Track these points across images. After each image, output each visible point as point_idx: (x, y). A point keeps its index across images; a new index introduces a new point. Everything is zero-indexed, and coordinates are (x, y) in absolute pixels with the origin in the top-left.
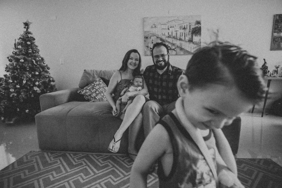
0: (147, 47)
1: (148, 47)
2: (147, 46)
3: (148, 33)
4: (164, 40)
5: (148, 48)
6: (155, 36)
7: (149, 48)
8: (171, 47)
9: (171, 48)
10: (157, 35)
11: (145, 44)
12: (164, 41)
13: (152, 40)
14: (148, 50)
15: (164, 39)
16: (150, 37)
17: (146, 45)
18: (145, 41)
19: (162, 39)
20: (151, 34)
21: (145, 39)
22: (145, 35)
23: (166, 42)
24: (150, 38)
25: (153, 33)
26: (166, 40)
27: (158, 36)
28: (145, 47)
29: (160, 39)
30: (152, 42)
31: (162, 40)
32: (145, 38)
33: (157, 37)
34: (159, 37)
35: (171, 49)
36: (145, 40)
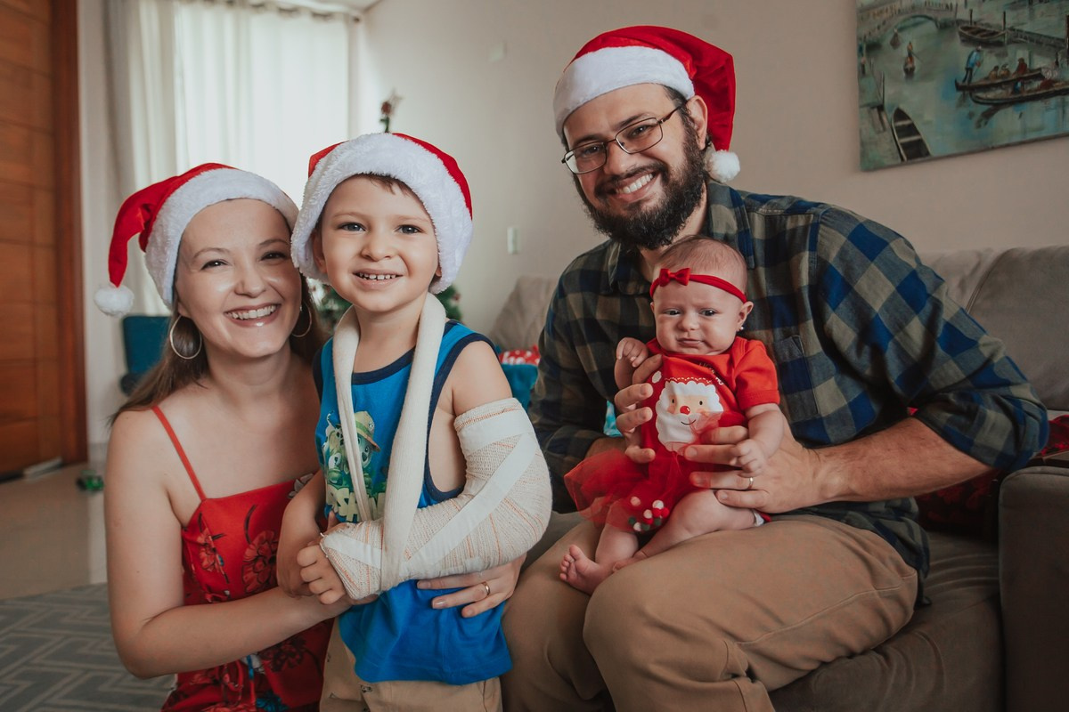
0: (876, 110)
1: (881, 108)
2: (872, 106)
3: (881, 12)
4: (994, 33)
5: (881, 118)
6: (930, 19)
7: (888, 116)
8: (1048, 75)
9: (1049, 83)
10: (938, 11)
11: (862, 91)
12: (996, 38)
13: (910, 55)
14: (879, 132)
15: (992, 30)
16: (896, 35)
17: (870, 99)
18: (862, 72)
19: (979, 31)
20: (900, 12)
21: (864, 59)
22: (864, 31)
23: (1011, 42)
24: (895, 43)
25: (913, 7)
26: (1012, 29)
27: (949, 16)
28: (865, 109)
29: (961, 34)
30: (906, 70)
31: (978, 37)
32: (860, 49)
33: (944, 27)
34: (959, 22)
35: (1057, 87)
36: (863, 66)
